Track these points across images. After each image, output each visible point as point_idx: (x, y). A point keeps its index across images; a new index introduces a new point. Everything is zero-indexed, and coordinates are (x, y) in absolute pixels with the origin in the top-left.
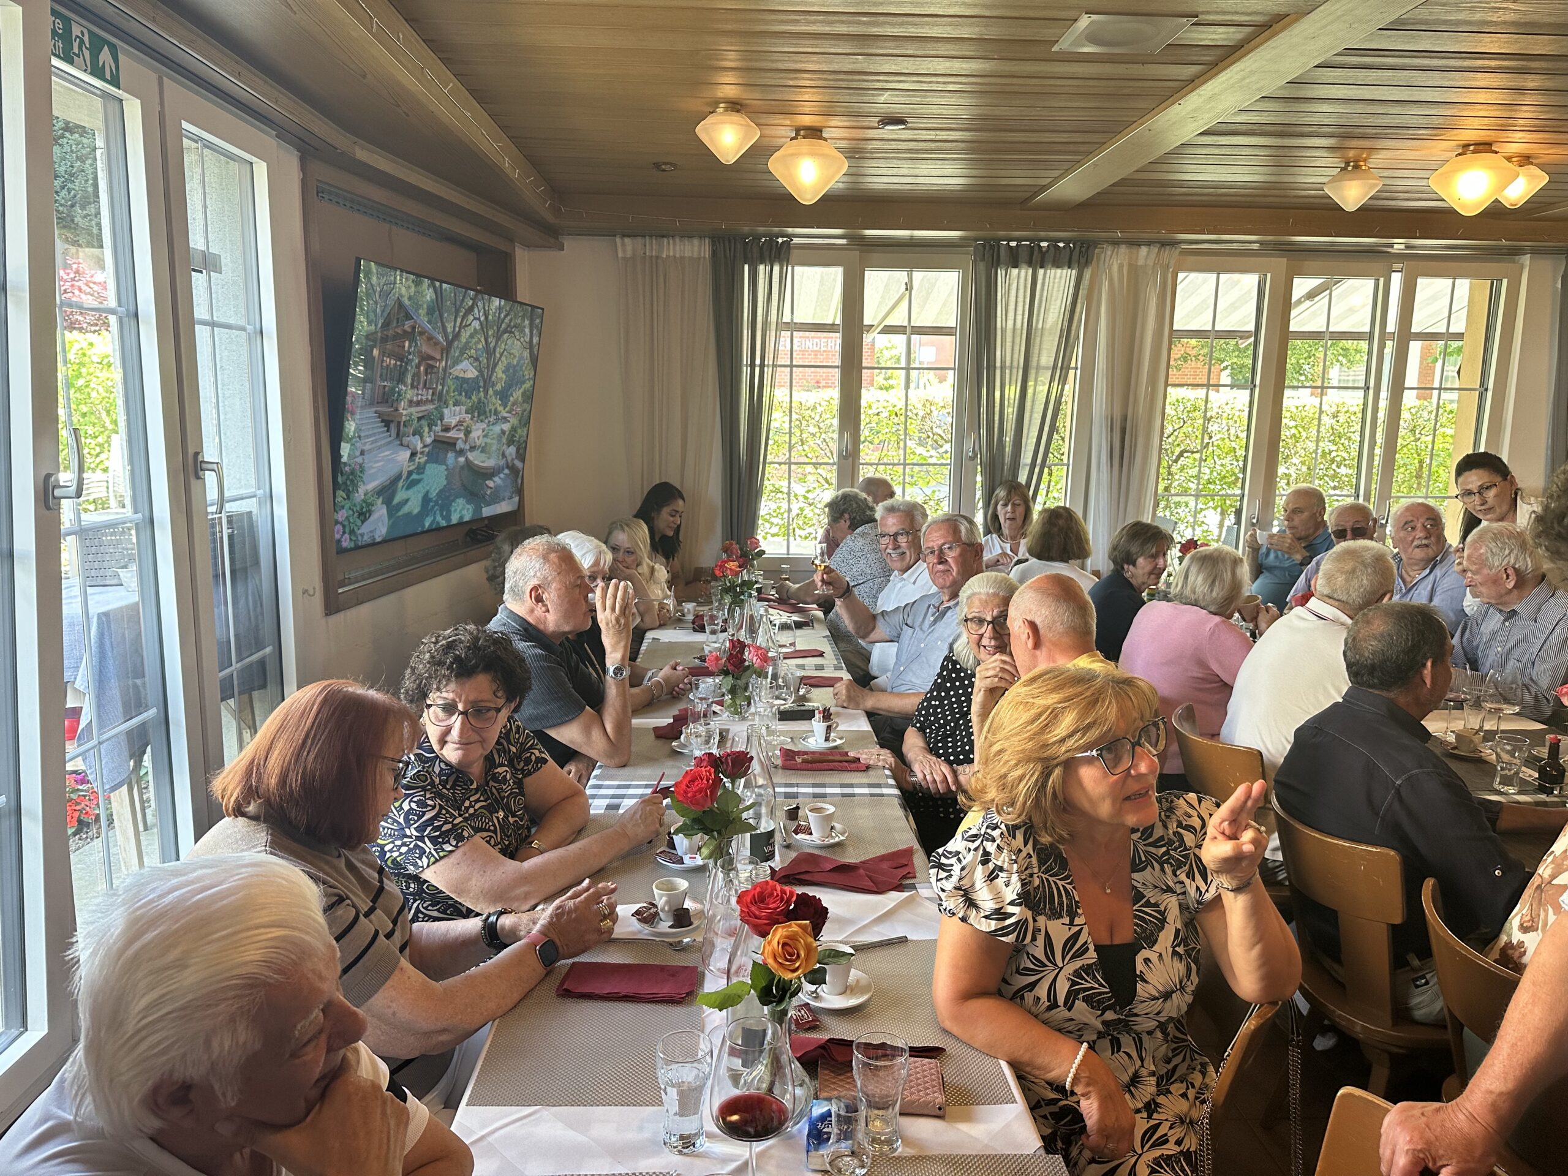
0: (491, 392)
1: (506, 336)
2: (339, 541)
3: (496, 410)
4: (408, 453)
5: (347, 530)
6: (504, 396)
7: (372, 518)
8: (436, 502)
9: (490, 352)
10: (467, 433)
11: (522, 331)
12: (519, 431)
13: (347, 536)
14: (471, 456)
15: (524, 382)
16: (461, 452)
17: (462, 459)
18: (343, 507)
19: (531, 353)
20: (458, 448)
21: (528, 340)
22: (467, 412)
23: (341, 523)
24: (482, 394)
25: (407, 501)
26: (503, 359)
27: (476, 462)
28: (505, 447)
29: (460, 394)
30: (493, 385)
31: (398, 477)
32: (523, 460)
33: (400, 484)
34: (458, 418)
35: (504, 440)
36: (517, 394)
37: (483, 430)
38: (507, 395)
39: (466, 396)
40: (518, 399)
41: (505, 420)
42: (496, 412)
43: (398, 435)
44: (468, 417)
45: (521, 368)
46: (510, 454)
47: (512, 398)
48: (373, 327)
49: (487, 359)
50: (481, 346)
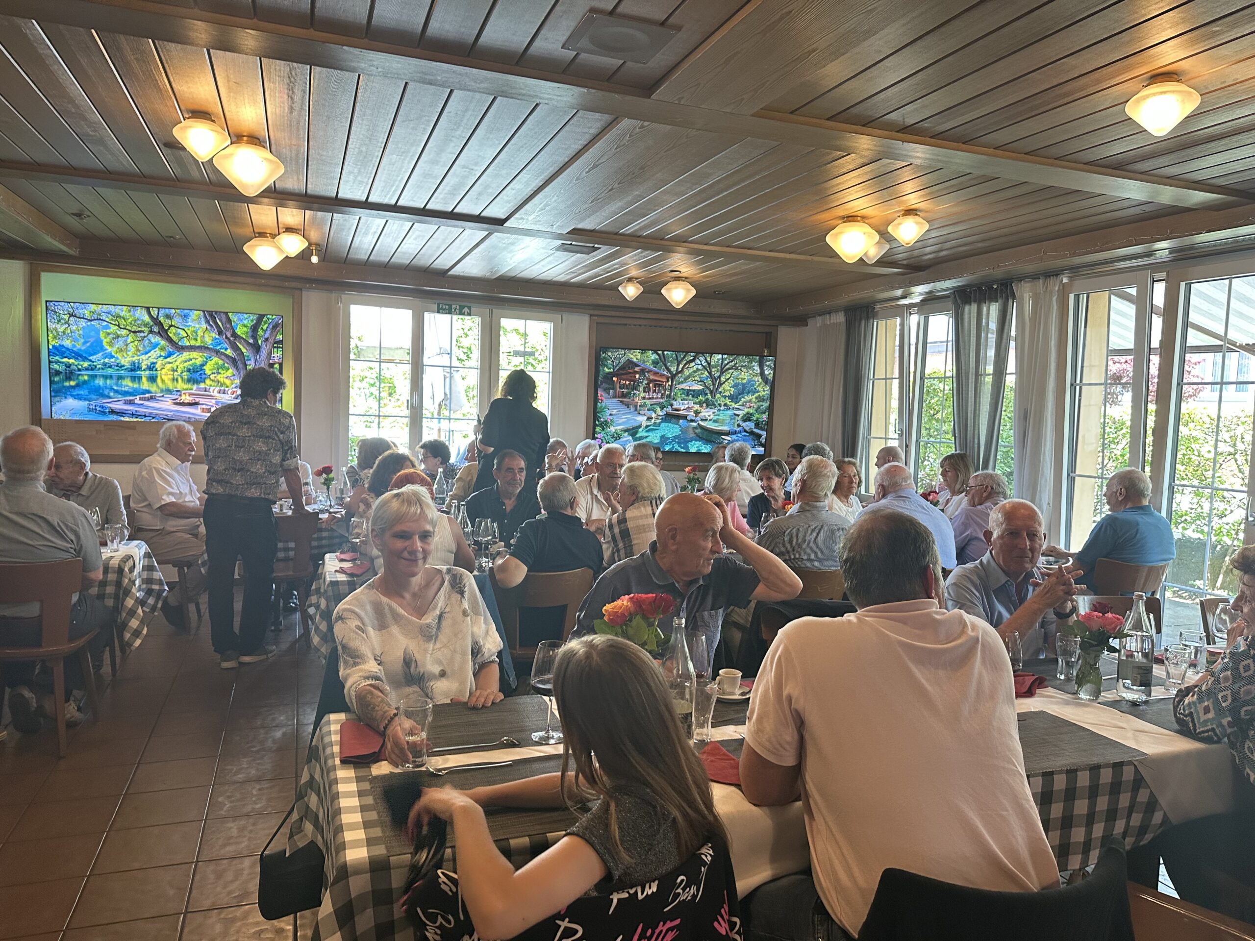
0: (719, 396)
1: (731, 371)
4: (645, 418)
6: (734, 398)
7: (621, 440)
8: (673, 441)
9: (716, 379)
10: (697, 413)
11: (751, 368)
12: (757, 415)
14: (701, 423)
15: (758, 392)
16: (692, 421)
17: (694, 424)
18: (600, 433)
19: (764, 378)
20: (689, 418)
21: (758, 372)
22: (695, 404)
24: (709, 397)
25: (647, 437)
26: (729, 381)
27: (709, 426)
28: (740, 422)
29: (688, 396)
30: (721, 393)
31: (640, 426)
32: (764, 430)
33: (641, 430)
34: (687, 406)
35: (739, 419)
36: (751, 397)
37: (714, 413)
38: (737, 398)
39: (693, 396)
40: (751, 400)
41: (738, 409)
42: (725, 405)
43: (636, 410)
44: (697, 407)
45: (753, 385)
46: (747, 426)
47: (743, 399)
48: (612, 370)
49: (712, 381)
50: (704, 376)
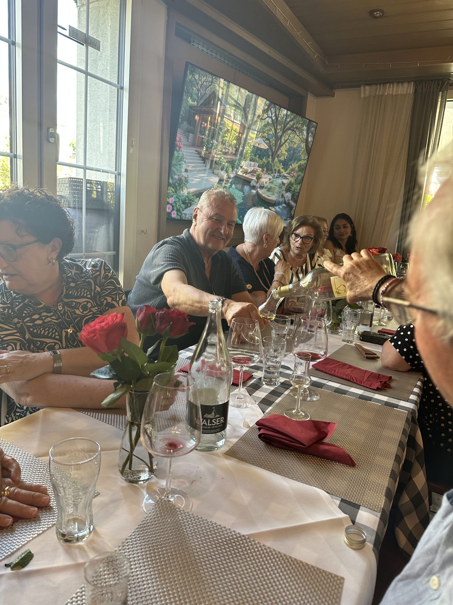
0: (276, 159)
1: (289, 132)
2: (169, 214)
3: (279, 170)
4: (218, 179)
5: (175, 209)
6: (286, 164)
9: (278, 138)
10: (259, 178)
11: (301, 131)
12: (295, 186)
13: (175, 211)
14: (260, 191)
15: (300, 160)
16: (254, 187)
18: (172, 196)
19: (307, 145)
20: (251, 184)
21: (305, 137)
22: (259, 166)
23: (171, 204)
24: (270, 159)
26: (286, 143)
27: (264, 195)
28: (284, 192)
29: (255, 156)
30: (278, 156)
32: (296, 202)
34: (252, 168)
35: (284, 188)
36: (295, 165)
37: (270, 179)
38: (287, 164)
39: (259, 158)
40: (295, 168)
41: (285, 177)
42: (279, 172)
43: (211, 167)
44: (260, 170)
45: (299, 152)
46: (287, 197)
47: (291, 167)
48: (195, 103)
49: (275, 141)
50: (271, 133)
